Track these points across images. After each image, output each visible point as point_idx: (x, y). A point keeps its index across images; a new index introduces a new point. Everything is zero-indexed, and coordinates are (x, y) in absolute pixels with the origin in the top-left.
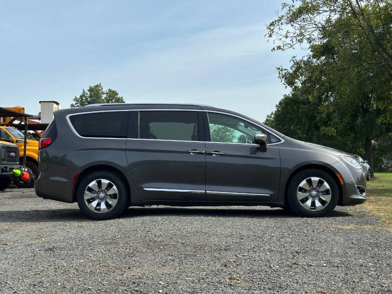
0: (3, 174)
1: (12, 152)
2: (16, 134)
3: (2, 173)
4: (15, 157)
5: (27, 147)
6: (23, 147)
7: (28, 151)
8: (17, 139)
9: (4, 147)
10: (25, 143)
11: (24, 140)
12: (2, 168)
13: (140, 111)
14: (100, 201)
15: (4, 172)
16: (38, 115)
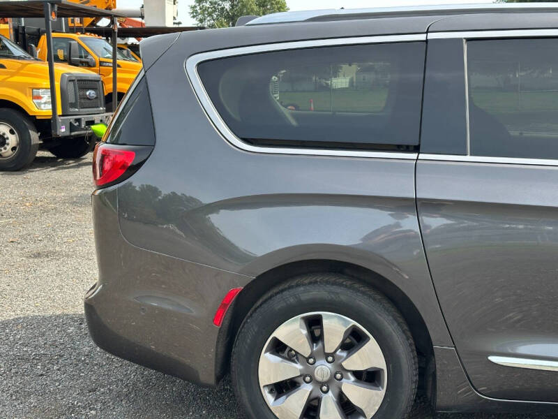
0: (73, 134)
1: (88, 89)
2: (100, 48)
3: (71, 132)
4: (96, 98)
5: (118, 75)
6: (111, 76)
7: (120, 82)
8: (102, 59)
9: (73, 81)
10: (115, 66)
11: (112, 61)
12: (71, 123)
13: (468, 40)
14: (318, 393)
15: (74, 131)
16: (139, 9)
